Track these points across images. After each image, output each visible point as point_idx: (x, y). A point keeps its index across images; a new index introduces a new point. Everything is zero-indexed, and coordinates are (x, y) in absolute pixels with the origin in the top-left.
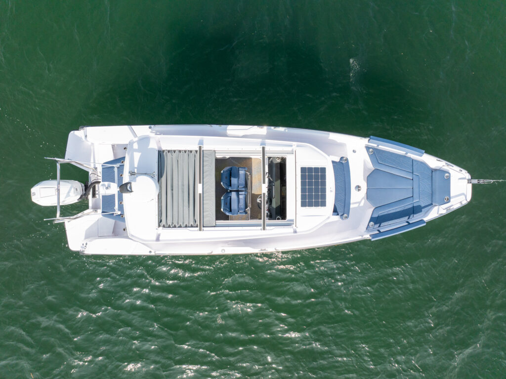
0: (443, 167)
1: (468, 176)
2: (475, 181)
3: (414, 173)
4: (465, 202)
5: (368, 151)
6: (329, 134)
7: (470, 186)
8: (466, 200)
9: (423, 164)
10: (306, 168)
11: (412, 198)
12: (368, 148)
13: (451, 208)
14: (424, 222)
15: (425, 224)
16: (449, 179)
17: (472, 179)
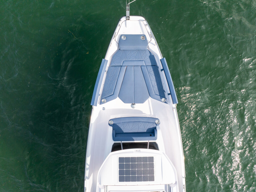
0: (116, 40)
1: (123, 19)
2: (128, 13)
3: (122, 65)
4: (145, 22)
5: (104, 103)
6: (92, 124)
7: (131, 17)
8: (143, 21)
9: (114, 56)
10: (120, 177)
11: (142, 67)
12: (101, 103)
13: (150, 33)
14: (163, 59)
15: (165, 59)
16: (126, 36)
17: (126, 16)
